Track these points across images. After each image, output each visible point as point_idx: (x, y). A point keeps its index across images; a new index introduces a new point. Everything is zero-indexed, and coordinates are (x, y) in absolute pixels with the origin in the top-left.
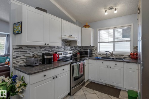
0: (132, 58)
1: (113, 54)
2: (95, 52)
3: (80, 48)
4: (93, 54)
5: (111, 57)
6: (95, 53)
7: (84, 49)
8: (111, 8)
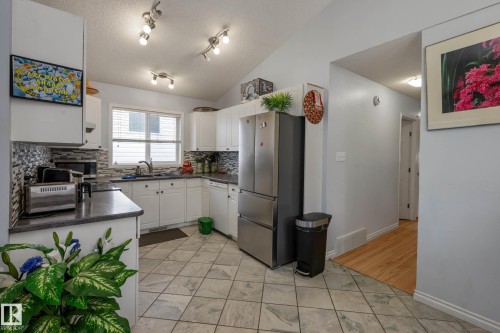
1: (153, 166)
2: (105, 166)
6: (101, 169)
8: (163, 76)
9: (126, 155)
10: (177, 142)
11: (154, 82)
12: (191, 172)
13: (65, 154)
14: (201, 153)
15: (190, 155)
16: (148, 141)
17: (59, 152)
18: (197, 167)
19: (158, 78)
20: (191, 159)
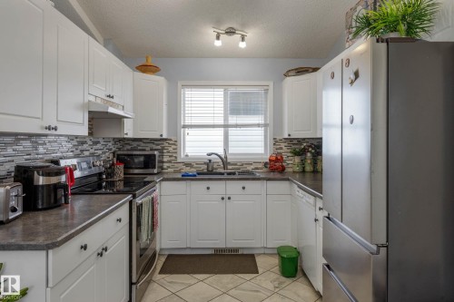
0: (273, 170)
1: (229, 161)
2: (173, 158)
3: (119, 146)
4: (165, 165)
5: (222, 171)
6: (170, 162)
7: (129, 147)
8: (231, 32)
9: (198, 145)
10: (265, 125)
11: (218, 43)
12: (282, 170)
13: (135, 144)
14: (300, 141)
15: (283, 145)
16: (226, 126)
17: (130, 142)
18: (292, 163)
19: (222, 36)
20: (285, 151)
